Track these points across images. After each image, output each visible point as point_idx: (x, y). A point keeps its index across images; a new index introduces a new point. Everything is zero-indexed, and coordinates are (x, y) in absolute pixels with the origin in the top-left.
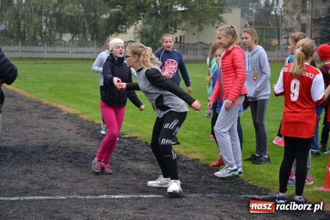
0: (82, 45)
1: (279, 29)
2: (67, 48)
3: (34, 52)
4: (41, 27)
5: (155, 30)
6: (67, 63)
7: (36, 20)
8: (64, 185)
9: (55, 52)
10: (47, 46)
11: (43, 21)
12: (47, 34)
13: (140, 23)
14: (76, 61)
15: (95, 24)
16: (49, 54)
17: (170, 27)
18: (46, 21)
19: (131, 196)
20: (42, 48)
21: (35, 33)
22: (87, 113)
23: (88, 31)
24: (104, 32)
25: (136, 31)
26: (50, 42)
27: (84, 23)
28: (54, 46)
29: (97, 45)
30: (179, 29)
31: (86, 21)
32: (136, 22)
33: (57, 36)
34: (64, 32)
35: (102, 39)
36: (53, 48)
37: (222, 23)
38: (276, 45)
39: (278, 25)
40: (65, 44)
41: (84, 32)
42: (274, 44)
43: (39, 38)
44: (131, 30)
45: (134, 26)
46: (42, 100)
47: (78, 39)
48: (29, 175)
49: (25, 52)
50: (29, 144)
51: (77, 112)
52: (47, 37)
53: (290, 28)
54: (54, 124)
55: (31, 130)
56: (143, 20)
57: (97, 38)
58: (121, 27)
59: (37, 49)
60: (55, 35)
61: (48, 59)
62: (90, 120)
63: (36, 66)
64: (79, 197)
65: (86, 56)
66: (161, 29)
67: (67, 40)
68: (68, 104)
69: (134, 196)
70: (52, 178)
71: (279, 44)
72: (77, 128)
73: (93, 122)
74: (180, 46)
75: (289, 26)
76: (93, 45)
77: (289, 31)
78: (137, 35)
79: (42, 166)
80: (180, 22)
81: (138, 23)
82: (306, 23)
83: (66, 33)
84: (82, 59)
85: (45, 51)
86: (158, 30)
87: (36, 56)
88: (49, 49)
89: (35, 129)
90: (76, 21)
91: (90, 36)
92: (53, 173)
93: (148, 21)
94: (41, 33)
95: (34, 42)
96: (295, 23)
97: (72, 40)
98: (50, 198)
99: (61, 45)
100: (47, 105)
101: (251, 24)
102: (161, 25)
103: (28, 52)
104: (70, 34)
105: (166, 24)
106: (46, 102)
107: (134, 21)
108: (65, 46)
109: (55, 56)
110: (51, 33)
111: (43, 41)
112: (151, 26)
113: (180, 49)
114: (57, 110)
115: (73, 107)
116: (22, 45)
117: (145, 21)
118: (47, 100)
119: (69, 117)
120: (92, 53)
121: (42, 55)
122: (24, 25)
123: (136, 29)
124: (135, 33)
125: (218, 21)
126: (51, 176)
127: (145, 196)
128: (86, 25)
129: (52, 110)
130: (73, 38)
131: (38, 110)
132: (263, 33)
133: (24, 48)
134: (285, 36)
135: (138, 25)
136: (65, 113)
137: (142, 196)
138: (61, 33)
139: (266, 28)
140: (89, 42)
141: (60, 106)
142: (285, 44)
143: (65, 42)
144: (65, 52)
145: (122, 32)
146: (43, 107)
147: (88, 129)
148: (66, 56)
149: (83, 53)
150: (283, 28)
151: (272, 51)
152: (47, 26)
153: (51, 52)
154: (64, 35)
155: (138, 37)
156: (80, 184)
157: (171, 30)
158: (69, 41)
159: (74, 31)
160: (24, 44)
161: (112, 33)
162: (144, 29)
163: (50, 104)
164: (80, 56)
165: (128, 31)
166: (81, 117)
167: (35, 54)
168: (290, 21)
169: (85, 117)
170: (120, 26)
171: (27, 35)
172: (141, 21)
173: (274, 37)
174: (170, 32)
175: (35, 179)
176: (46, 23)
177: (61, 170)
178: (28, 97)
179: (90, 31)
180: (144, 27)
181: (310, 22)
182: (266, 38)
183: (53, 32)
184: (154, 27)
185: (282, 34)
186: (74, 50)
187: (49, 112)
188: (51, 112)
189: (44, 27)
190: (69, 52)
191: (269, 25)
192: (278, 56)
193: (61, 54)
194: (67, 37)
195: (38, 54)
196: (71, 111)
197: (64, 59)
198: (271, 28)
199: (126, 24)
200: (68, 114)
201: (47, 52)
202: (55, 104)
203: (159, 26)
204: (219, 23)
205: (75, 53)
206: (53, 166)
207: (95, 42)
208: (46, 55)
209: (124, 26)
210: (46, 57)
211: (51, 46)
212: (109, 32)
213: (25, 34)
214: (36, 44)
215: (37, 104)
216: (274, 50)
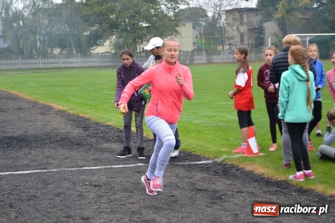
0: (68, 57)
1: (222, 37)
2: (57, 60)
3: (31, 64)
4: (36, 44)
5: (126, 42)
6: (58, 71)
7: (32, 38)
8: (56, 162)
9: (47, 63)
10: (41, 58)
11: (37, 39)
12: (41, 50)
13: (114, 37)
14: (65, 70)
15: (79, 40)
16: (43, 65)
17: (137, 40)
18: (40, 39)
19: (105, 167)
20: (37, 60)
21: (32, 49)
22: (73, 109)
23: (73, 45)
24: (86, 46)
25: (111, 44)
26: (43, 55)
27: (70, 39)
28: (47, 58)
29: (81, 56)
30: (145, 41)
31: (71, 38)
32: (111, 37)
33: (49, 50)
34: (55, 47)
35: (85, 52)
36: (46, 60)
37: (178, 35)
38: (221, 51)
39: (221, 34)
40: (55, 57)
41: (70, 47)
42: (219, 50)
43: (35, 52)
44: (107, 43)
45: (109, 40)
46: (38, 101)
47: (65, 52)
48: (30, 156)
49: (24, 64)
50: (29, 133)
51: (65, 109)
52: (41, 51)
53: (231, 37)
54: (48, 118)
55: (30, 123)
56: (116, 35)
57: (80, 51)
58: (99, 42)
59: (33, 61)
60: (47, 50)
61: (43, 69)
62: (76, 114)
63: (33, 75)
64: (66, 169)
65: (72, 65)
66: (130, 41)
67: (57, 53)
68: (59, 103)
69: (108, 167)
70: (47, 157)
71: (223, 49)
72: (66, 120)
73: (78, 116)
74: (146, 54)
75: (231, 35)
76: (78, 56)
77: (231, 39)
78: (112, 47)
79: (39, 149)
80: (145, 35)
81: (112, 38)
82: (244, 32)
83: (56, 48)
84: (70, 68)
85: (40, 63)
86: (128, 42)
87: (33, 67)
88: (43, 61)
89: (34, 123)
90: (63, 38)
91: (75, 49)
92: (47, 153)
93: (120, 36)
94: (36, 48)
95: (31, 56)
96: (235, 33)
97: (61, 53)
98: (46, 171)
99: (52, 57)
100: (42, 104)
101: (200, 34)
102: (130, 38)
103: (27, 64)
104: (59, 48)
105: (135, 37)
106: (41, 102)
107: (109, 36)
108: (55, 58)
109: (48, 66)
110: (44, 49)
111: (38, 55)
112: (123, 40)
113: (146, 56)
114: (50, 108)
115: (63, 105)
116: (21, 59)
117: (118, 36)
118: (42, 100)
119: (60, 113)
120: (77, 62)
121: (37, 66)
122: (23, 43)
123: (111, 42)
124: (110, 46)
125: (175, 34)
126: (46, 156)
127: (115, 167)
128: (72, 41)
129: (47, 108)
130: (61, 51)
131: (35, 109)
132: (210, 41)
133: (24, 61)
134: (228, 43)
135: (112, 39)
136: (57, 109)
137: (113, 166)
138: (52, 48)
139: (213, 38)
140: (74, 54)
141: (53, 105)
142: (228, 50)
143: (55, 55)
144: (55, 63)
145: (100, 45)
146: (39, 106)
147: (74, 121)
148: (57, 65)
149: (70, 63)
150: (226, 36)
151: (218, 55)
152: (41, 43)
153: (45, 63)
154: (54, 49)
155: (112, 49)
156: (67, 161)
157: (138, 42)
158: (59, 54)
159: (62, 46)
160: (23, 58)
161: (93, 46)
162: (117, 42)
163: (45, 103)
164: (68, 65)
165: (104, 44)
166: (69, 112)
167: (32, 65)
168: (231, 31)
169: (72, 112)
170: (98, 40)
171: (25, 51)
172: (115, 36)
173: (219, 44)
174: (138, 44)
175: (34, 158)
176: (40, 41)
177: (53, 151)
178: (27, 99)
179: (74, 45)
180: (117, 40)
181: (246, 31)
182: (213, 45)
183: (46, 48)
184: (125, 40)
185: (225, 42)
186: (63, 61)
187: (44, 110)
188: (45, 110)
189: (38, 44)
190: (59, 63)
191: (215, 35)
192: (223, 59)
193: (53, 64)
194: (57, 51)
195: (34, 65)
196: (61, 108)
197: (56, 68)
198: (216, 38)
199: (103, 39)
200: (59, 111)
201: (42, 63)
202: (48, 104)
203: (129, 39)
204: (175, 35)
205: (63, 63)
206: (47, 149)
207: (79, 54)
208: (41, 66)
209: (101, 41)
210: (41, 67)
211: (44, 58)
212: (90, 46)
213: (23, 50)
214: (32, 58)
215: (35, 104)
216: (219, 54)
